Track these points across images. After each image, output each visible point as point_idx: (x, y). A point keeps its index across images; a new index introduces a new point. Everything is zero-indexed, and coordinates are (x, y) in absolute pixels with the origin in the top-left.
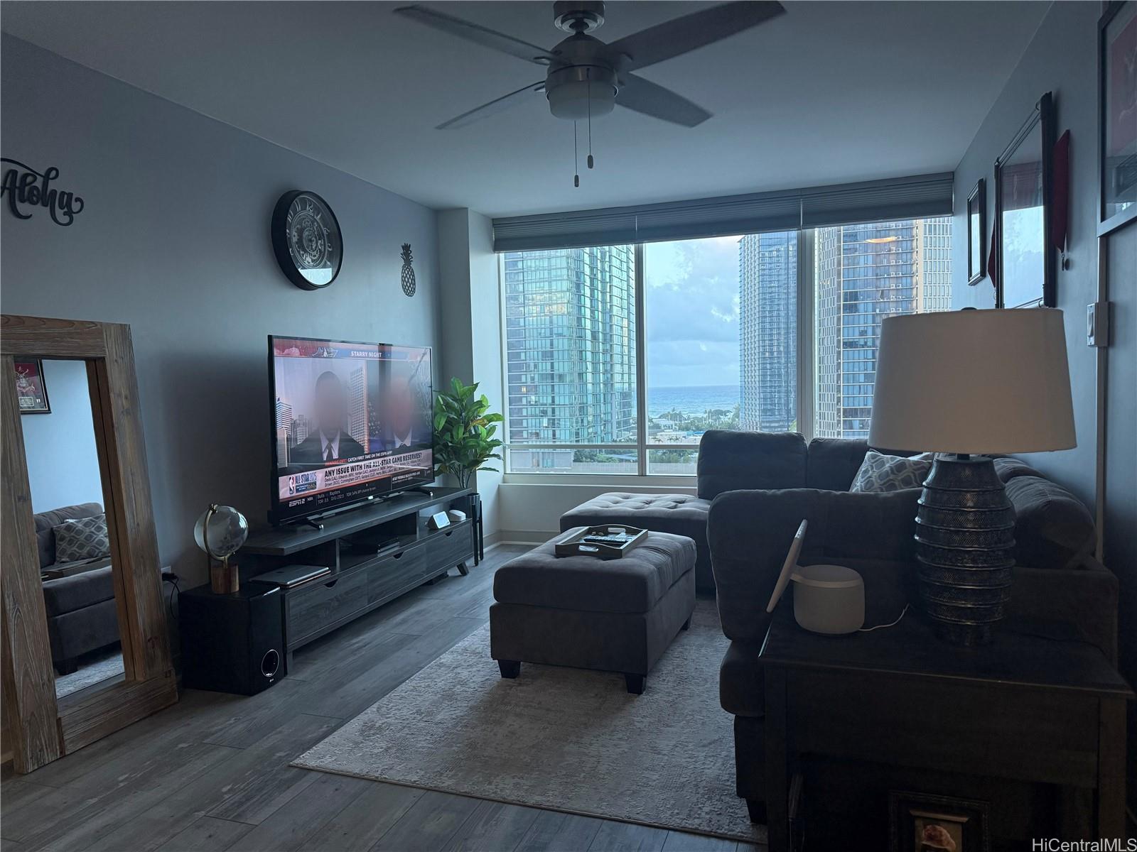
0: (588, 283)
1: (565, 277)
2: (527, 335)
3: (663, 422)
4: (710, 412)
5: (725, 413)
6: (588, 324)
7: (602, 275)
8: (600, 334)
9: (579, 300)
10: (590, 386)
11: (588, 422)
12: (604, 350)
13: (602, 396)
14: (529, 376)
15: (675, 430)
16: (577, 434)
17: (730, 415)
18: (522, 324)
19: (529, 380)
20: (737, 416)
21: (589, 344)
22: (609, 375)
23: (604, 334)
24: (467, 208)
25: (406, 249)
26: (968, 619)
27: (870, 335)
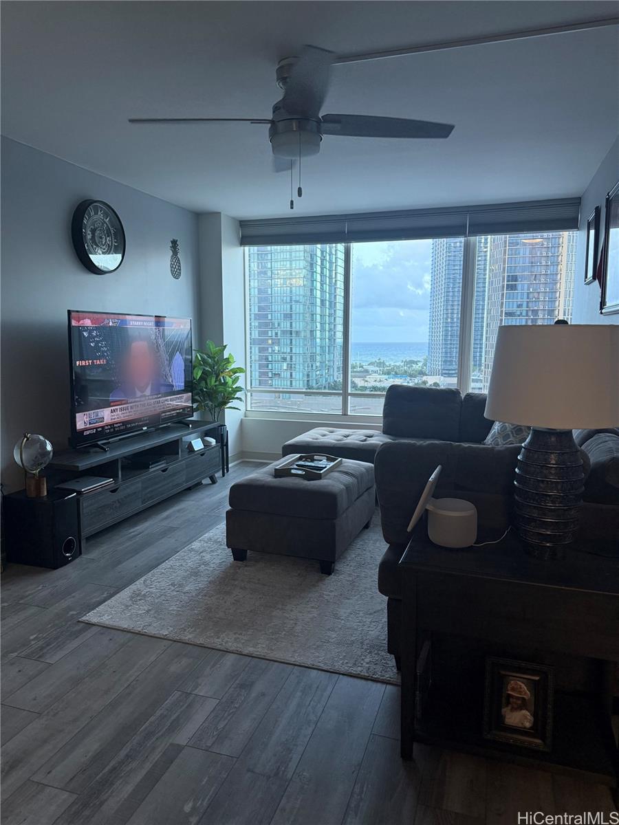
0: (319, 263)
1: (302, 258)
2: (273, 301)
3: (371, 368)
4: (406, 361)
5: (416, 363)
6: (318, 294)
7: (330, 258)
8: (327, 302)
9: (312, 276)
10: (318, 340)
11: (316, 367)
12: (329, 314)
13: (327, 348)
14: (274, 332)
15: (379, 374)
16: (308, 375)
17: (420, 364)
18: (270, 292)
19: (274, 334)
20: (425, 365)
21: (318, 309)
22: (333, 333)
23: (330, 302)
24: (220, 213)
25: (174, 243)
26: (548, 542)
27: (524, 308)
